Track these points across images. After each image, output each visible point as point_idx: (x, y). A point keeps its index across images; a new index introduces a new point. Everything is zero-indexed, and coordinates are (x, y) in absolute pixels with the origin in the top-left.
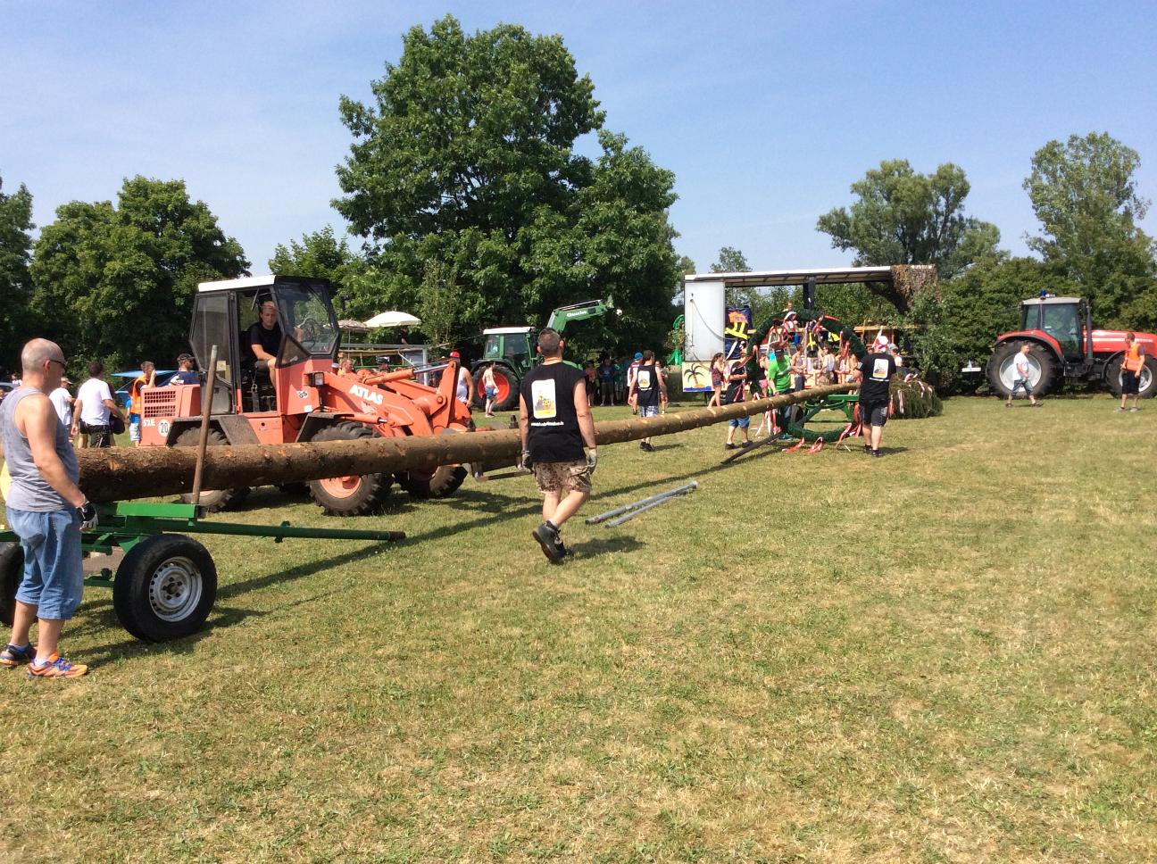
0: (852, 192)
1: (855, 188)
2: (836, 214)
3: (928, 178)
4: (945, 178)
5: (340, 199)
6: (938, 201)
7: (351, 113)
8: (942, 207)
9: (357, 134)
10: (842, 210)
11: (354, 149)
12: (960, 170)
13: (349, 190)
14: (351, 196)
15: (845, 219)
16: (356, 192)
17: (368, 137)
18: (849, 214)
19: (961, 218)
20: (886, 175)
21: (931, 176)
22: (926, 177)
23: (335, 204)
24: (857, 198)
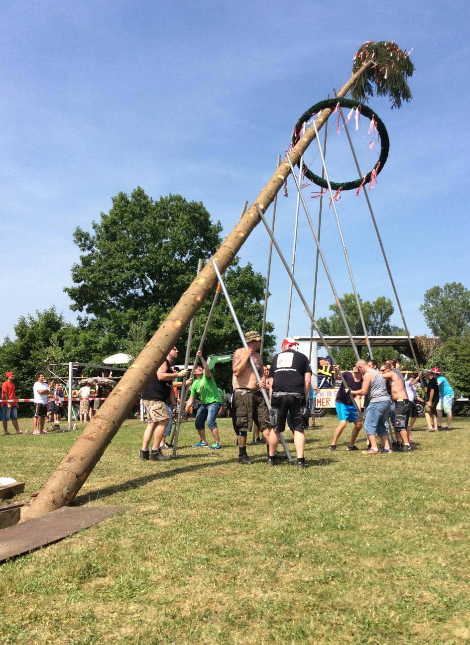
0: (330, 309)
1: (332, 307)
2: (322, 321)
3: (373, 304)
4: (381, 304)
5: (70, 287)
6: (377, 316)
7: (81, 237)
8: (379, 320)
9: (84, 250)
10: (325, 318)
11: (83, 259)
12: (389, 300)
13: (78, 281)
14: (77, 286)
15: (326, 323)
16: (82, 283)
17: (90, 252)
18: (329, 320)
19: (389, 326)
20: (348, 301)
21: (374, 303)
22: (371, 303)
23: (66, 290)
24: (332, 313)
